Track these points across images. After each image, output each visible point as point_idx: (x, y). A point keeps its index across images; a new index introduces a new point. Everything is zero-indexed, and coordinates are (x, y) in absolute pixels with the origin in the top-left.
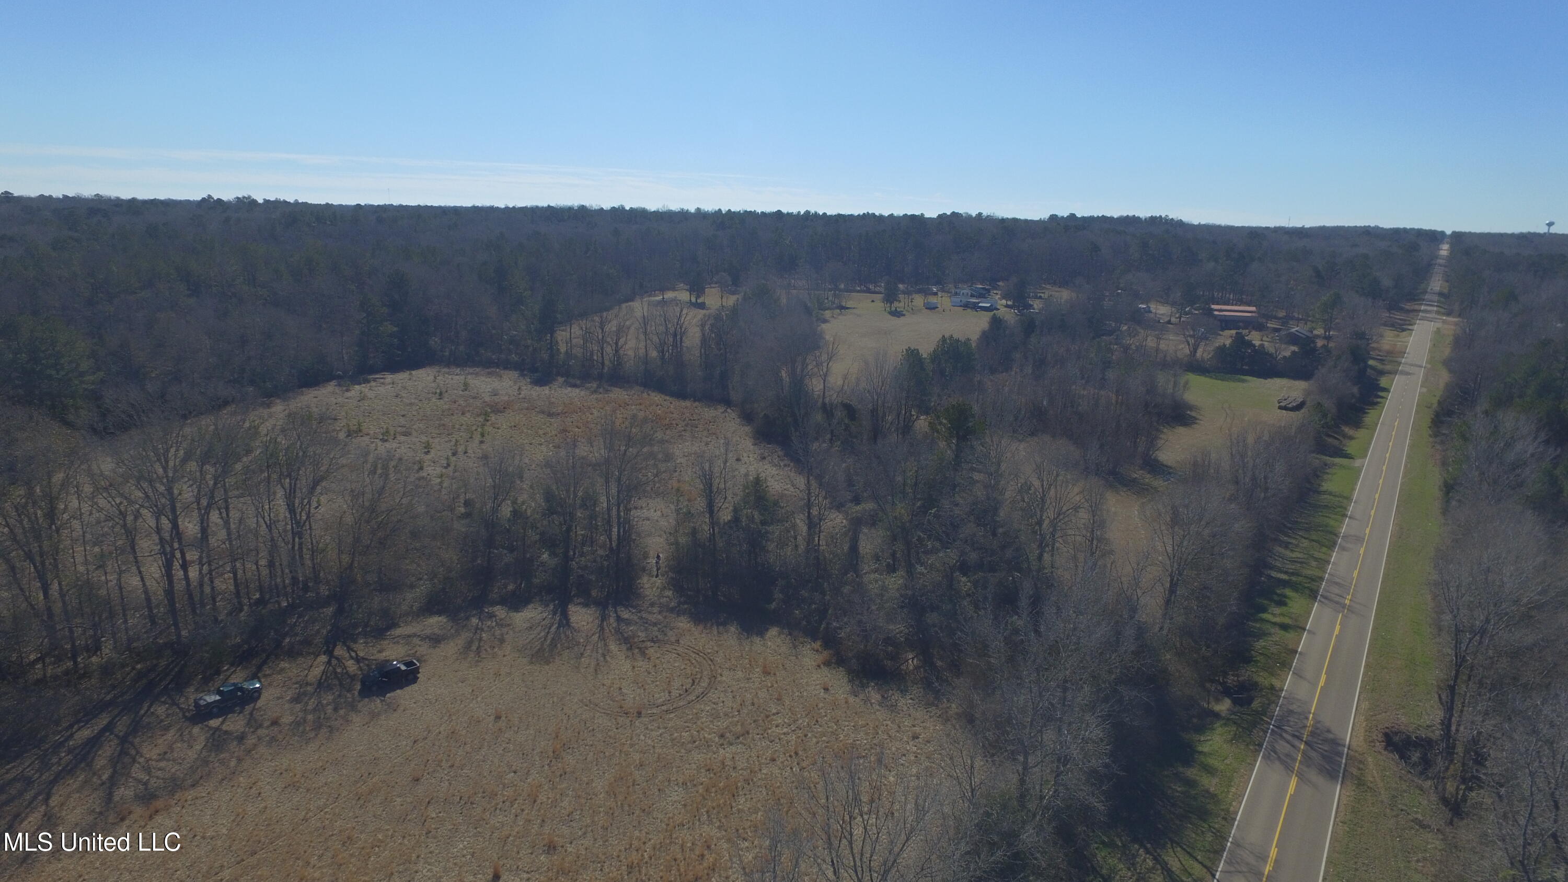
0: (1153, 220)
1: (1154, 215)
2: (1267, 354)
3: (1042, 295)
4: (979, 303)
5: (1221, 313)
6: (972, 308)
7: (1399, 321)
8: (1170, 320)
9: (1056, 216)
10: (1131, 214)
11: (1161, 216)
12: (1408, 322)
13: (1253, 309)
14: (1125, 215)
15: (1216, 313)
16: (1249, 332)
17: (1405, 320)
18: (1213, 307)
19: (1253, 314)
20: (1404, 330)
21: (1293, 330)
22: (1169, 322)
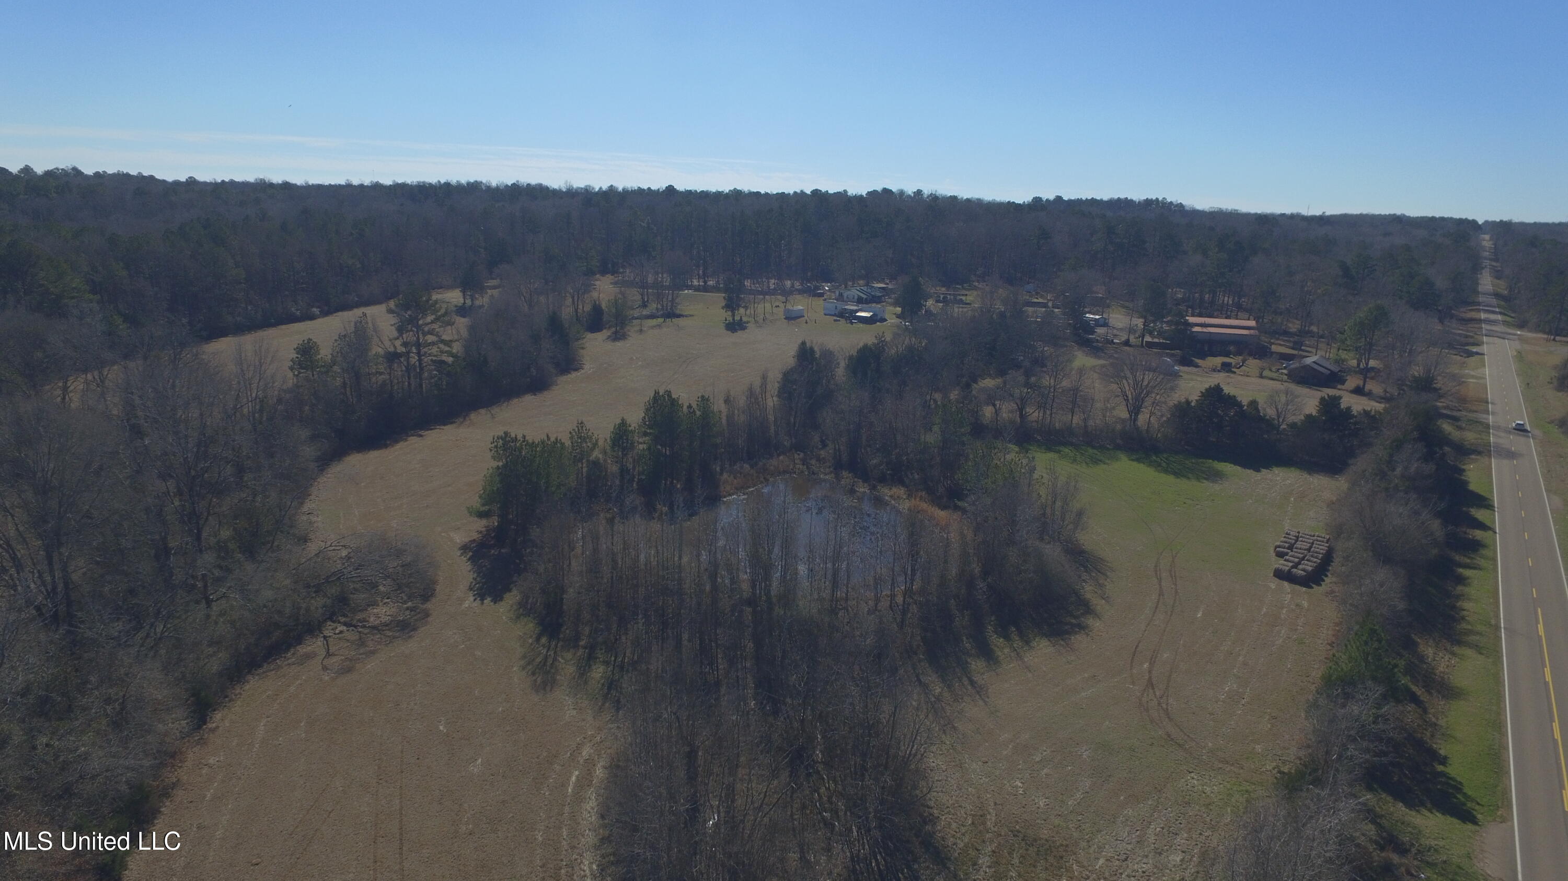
0: (1148, 203)
1: (1150, 198)
2: (1262, 419)
3: (964, 298)
4: (857, 311)
5: (1205, 330)
6: (846, 319)
7: (1458, 338)
8: (1128, 340)
9: (1040, 199)
10: (1122, 196)
11: (1157, 199)
12: (1471, 340)
13: (1252, 323)
14: (1116, 197)
15: (1196, 329)
16: (1244, 361)
17: (1467, 337)
18: (1191, 320)
19: (1252, 332)
20: (1470, 354)
21: (1309, 361)
22: (1127, 343)
